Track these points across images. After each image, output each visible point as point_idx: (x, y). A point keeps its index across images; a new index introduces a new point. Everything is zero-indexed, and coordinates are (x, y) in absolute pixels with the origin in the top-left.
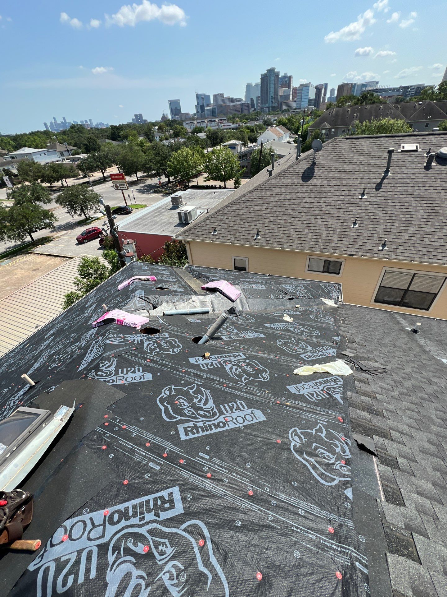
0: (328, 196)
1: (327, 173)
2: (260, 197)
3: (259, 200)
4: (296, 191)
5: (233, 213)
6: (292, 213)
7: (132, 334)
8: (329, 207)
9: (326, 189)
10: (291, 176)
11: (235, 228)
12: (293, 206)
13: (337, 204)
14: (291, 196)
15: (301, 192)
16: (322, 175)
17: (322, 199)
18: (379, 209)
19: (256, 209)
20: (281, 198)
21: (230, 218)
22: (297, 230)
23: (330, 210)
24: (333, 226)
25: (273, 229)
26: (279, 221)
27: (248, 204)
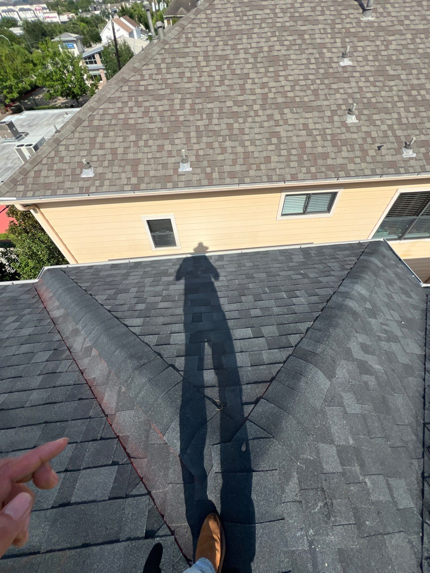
0: (289, 67)
1: (270, 21)
2: (160, 82)
3: (159, 87)
4: (228, 62)
5: (113, 122)
6: (235, 109)
8: (297, 88)
9: (279, 53)
10: (207, 30)
11: (130, 156)
12: (232, 93)
13: (309, 82)
14: (221, 73)
15: (236, 62)
16: (264, 25)
17: (281, 73)
18: (378, 84)
19: (161, 109)
20: (203, 79)
21: (112, 134)
22: (258, 143)
23: (301, 94)
24: (317, 126)
25: (210, 145)
26: (217, 128)
27: (140, 99)
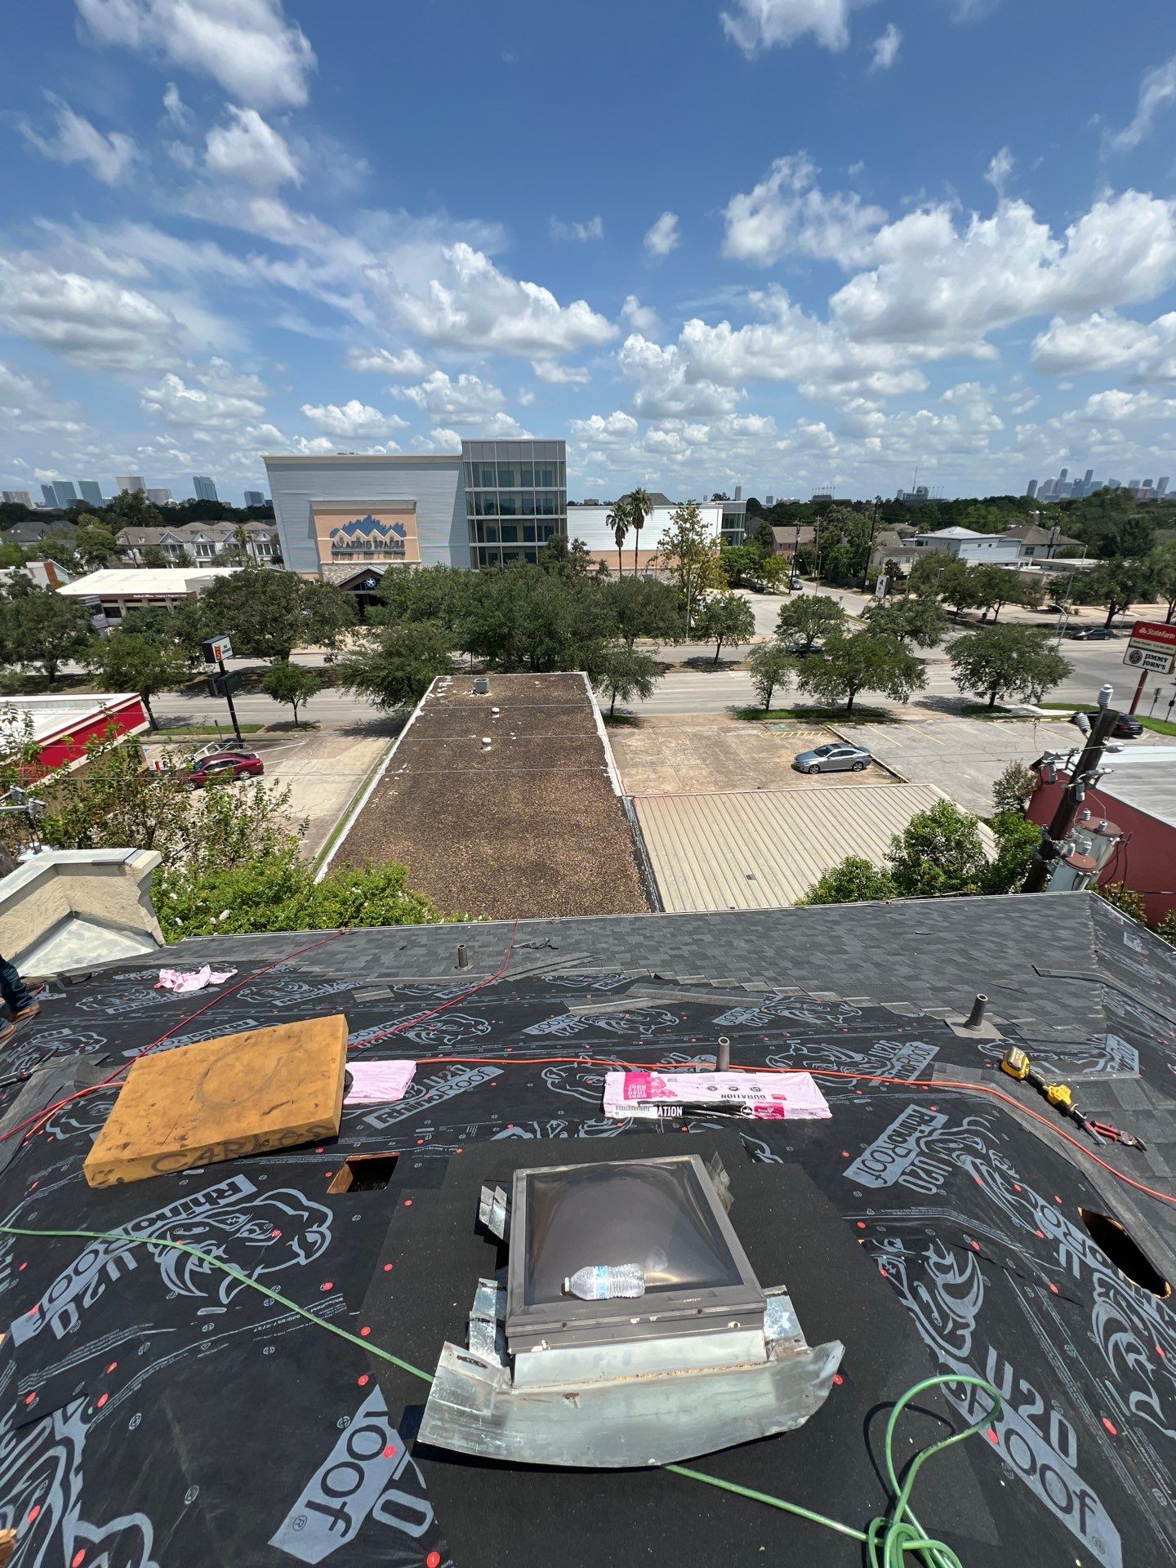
7: (1052, 1202)
